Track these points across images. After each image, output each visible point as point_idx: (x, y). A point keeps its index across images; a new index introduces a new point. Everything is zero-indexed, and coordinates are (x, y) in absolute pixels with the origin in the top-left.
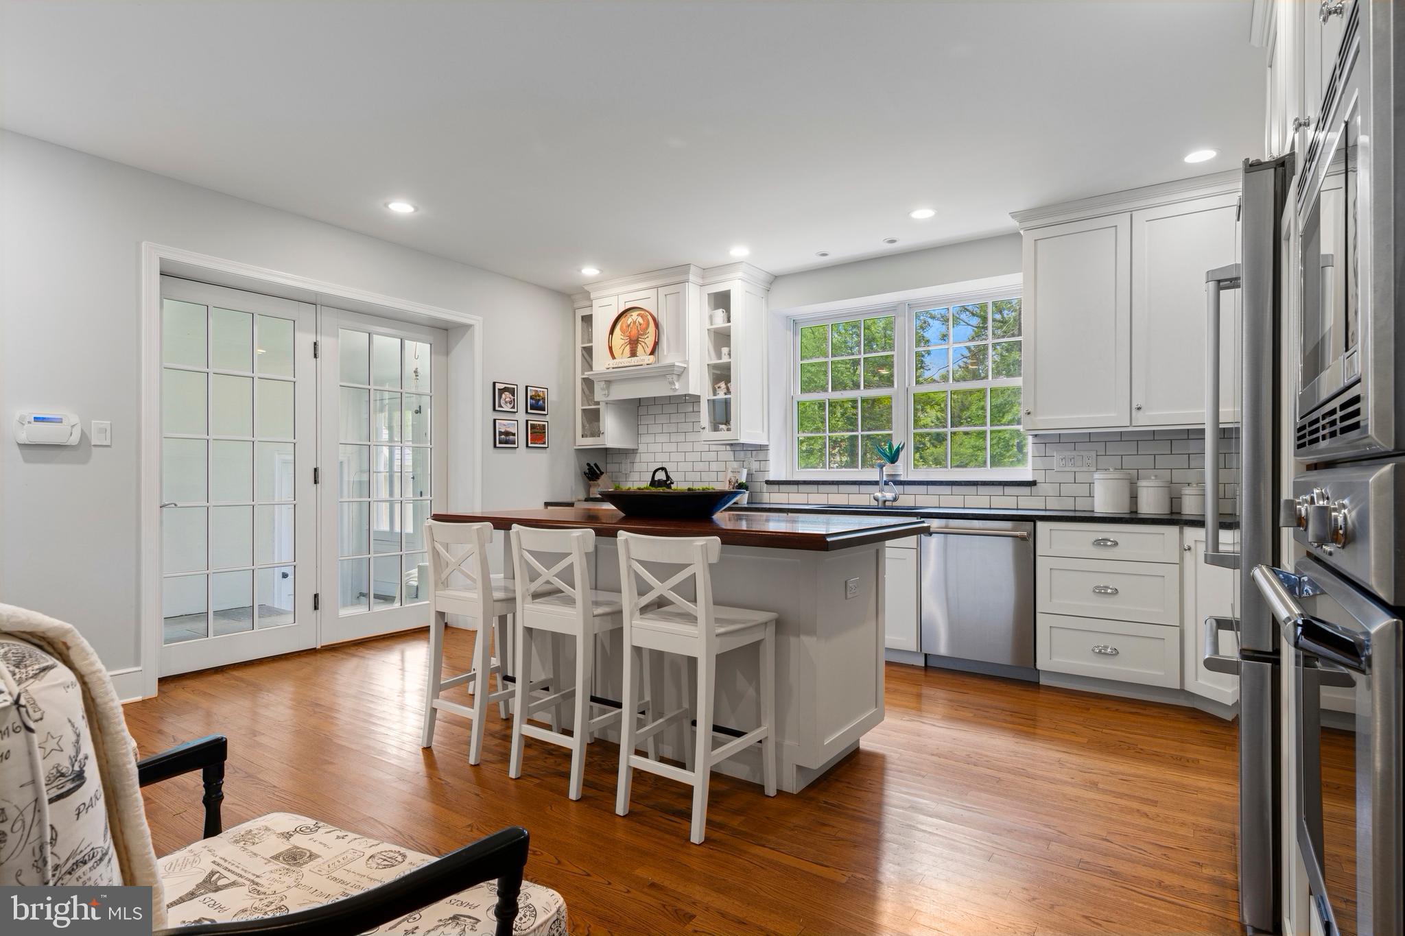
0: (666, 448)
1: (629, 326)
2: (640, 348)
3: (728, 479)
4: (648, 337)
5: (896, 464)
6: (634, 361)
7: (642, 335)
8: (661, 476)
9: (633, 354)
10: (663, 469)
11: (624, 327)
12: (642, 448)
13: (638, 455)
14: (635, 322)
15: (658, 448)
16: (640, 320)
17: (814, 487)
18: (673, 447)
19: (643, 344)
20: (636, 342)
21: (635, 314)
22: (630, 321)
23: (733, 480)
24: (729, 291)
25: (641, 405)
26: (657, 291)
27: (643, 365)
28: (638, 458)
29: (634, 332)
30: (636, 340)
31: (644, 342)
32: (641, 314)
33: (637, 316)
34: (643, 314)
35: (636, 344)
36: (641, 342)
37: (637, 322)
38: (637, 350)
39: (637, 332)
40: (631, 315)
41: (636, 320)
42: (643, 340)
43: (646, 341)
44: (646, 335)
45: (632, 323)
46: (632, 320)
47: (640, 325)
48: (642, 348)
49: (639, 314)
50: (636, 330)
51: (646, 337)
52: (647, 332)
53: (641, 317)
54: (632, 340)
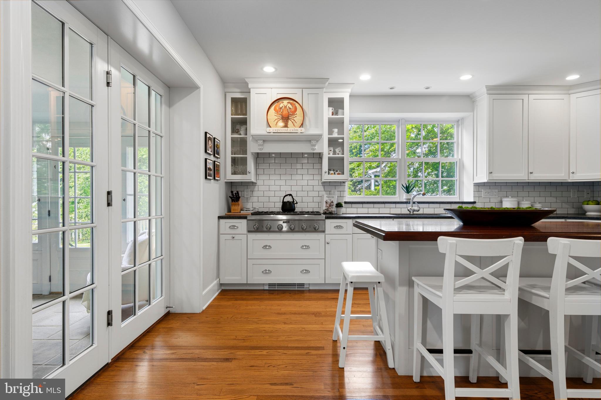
0: (277, 183)
1: (281, 108)
2: (290, 123)
3: (325, 200)
4: (296, 117)
5: (410, 193)
7: (291, 115)
8: (288, 199)
10: (290, 195)
11: (277, 109)
12: (259, 183)
13: (257, 187)
14: (285, 107)
15: (272, 182)
16: (291, 107)
17: (372, 205)
18: (282, 183)
19: (293, 121)
21: (285, 102)
22: (281, 105)
23: (329, 201)
24: (343, 98)
25: (258, 157)
26: (302, 90)
27: (297, 133)
28: (256, 188)
29: (285, 113)
30: (287, 118)
31: (293, 119)
32: (290, 102)
33: (287, 103)
34: (292, 103)
35: (287, 120)
36: (292, 119)
37: (287, 107)
38: (288, 124)
39: (287, 113)
40: (283, 102)
41: (287, 105)
42: (293, 118)
43: (295, 119)
44: (294, 115)
45: (283, 107)
46: (284, 105)
47: (290, 109)
48: (293, 123)
49: (289, 102)
50: (287, 112)
51: (294, 116)
52: (295, 114)
53: (290, 104)
54: (284, 118)
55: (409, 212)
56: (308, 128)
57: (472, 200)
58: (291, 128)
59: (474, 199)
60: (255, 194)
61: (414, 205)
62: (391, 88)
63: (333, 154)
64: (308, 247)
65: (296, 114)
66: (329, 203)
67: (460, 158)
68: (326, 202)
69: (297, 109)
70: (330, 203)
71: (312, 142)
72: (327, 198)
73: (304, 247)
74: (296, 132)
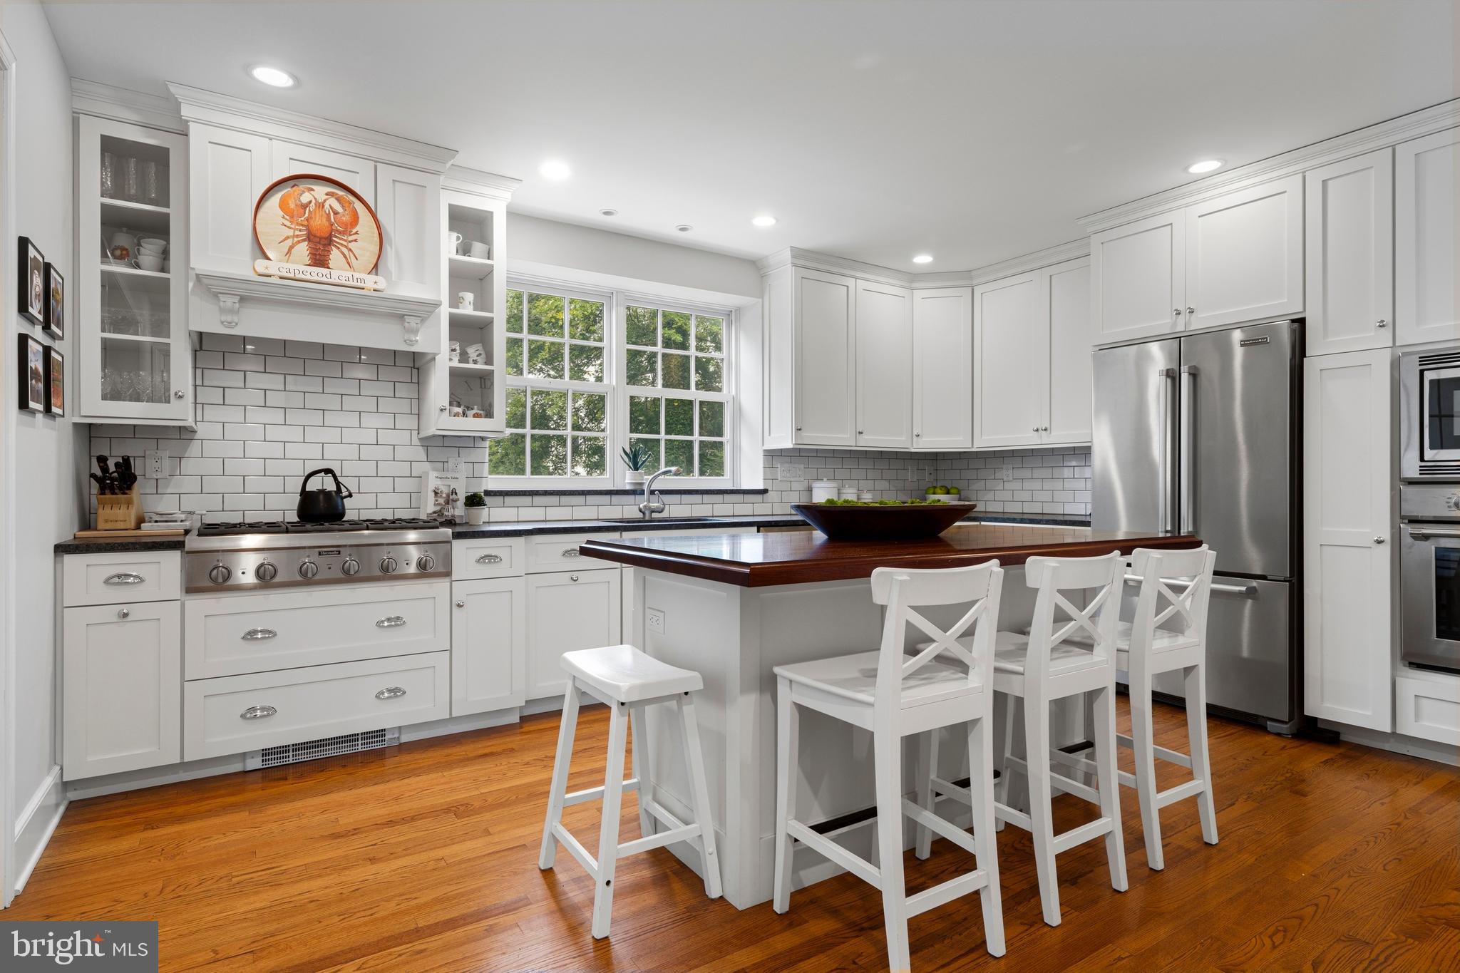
0: (274, 433)
1: (305, 206)
2: (335, 256)
3: (431, 487)
4: (356, 240)
5: (640, 471)
6: (317, 273)
7: (340, 232)
8: (321, 484)
9: (319, 260)
10: (328, 472)
11: (292, 206)
12: (202, 431)
13: (196, 444)
14: (321, 205)
17: (555, 499)
18: (296, 434)
19: (345, 251)
20: (326, 242)
21: (320, 191)
22: (306, 198)
23: (445, 490)
24: (492, 213)
25: (201, 349)
26: (376, 167)
27: (363, 289)
28: (194, 448)
29: (319, 223)
30: (326, 238)
31: (346, 247)
32: (337, 194)
33: (327, 194)
34: (342, 196)
35: (325, 245)
36: (342, 245)
37: (327, 205)
38: (331, 256)
39: (327, 224)
40: (313, 190)
41: (325, 201)
42: (345, 243)
43: (351, 245)
44: (350, 235)
45: (313, 204)
46: (315, 199)
47: (336, 213)
48: (345, 257)
49: (333, 193)
50: (324, 220)
51: (351, 238)
52: (354, 231)
53: (337, 199)
54: (315, 236)
55: (641, 515)
56: (393, 279)
57: (761, 487)
58: (338, 271)
59: (765, 483)
60: (189, 466)
61: (652, 497)
62: (607, 213)
63: (460, 361)
64: (397, 621)
65: (356, 233)
66: (444, 495)
67: (734, 393)
68: (436, 493)
69: (360, 219)
70: (448, 496)
71: (407, 320)
72: (439, 482)
73: (386, 624)
74: (359, 284)
